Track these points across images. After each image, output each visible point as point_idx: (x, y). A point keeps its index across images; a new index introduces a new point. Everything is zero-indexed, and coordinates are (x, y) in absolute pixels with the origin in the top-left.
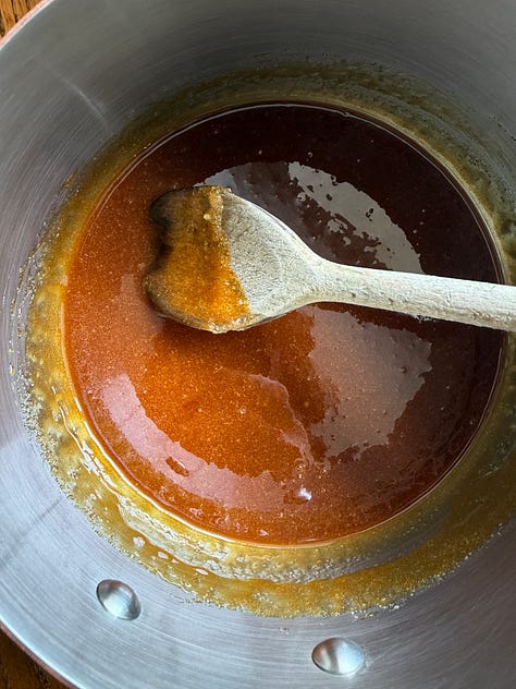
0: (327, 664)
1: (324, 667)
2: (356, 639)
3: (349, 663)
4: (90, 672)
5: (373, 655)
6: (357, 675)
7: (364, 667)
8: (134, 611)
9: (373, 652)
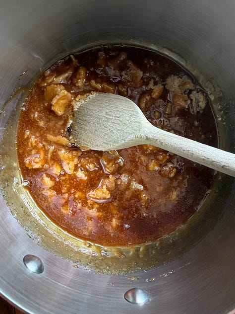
0: (131, 300)
1: (129, 300)
2: (145, 289)
3: (141, 299)
4: (16, 293)
5: (153, 296)
6: (145, 304)
7: (149, 301)
8: (40, 270)
9: (153, 295)
